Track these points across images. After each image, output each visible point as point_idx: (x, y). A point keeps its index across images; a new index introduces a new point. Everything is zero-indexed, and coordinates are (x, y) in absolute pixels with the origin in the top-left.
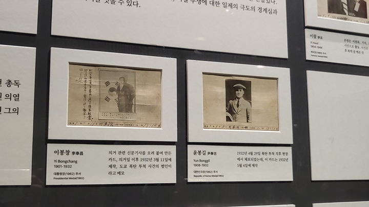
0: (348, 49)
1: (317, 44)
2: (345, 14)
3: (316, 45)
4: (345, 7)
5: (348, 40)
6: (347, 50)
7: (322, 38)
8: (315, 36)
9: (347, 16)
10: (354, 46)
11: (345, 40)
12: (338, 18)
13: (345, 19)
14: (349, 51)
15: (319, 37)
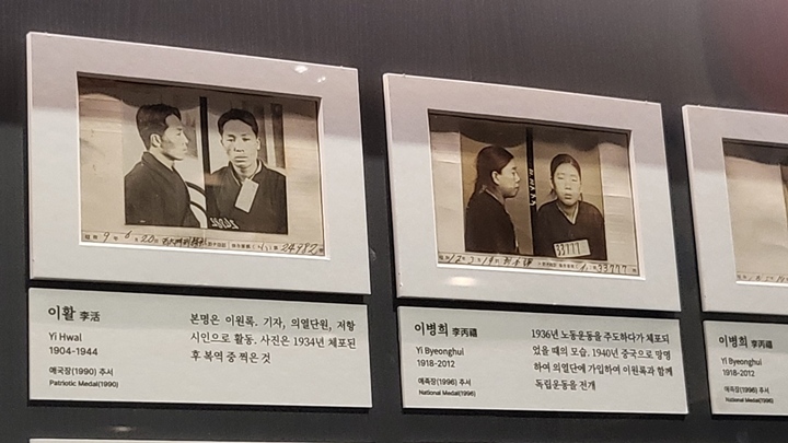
0: (202, 348)
1: (77, 339)
2: (197, 225)
3: (73, 345)
4: (198, 198)
5: (206, 317)
6: (202, 354)
7: (96, 317)
8: (69, 313)
9: (203, 232)
10: (232, 338)
11: (194, 318)
12: (166, 242)
13: (197, 242)
14: (208, 355)
15: (85, 315)
